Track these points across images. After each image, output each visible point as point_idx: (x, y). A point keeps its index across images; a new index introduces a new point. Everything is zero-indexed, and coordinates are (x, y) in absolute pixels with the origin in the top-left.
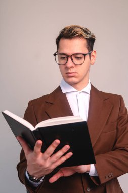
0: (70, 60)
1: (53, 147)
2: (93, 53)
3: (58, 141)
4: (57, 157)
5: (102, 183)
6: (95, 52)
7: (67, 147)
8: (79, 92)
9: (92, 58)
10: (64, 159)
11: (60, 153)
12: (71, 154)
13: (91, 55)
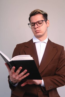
0: (36, 25)
1: (19, 70)
2: (47, 22)
3: (21, 68)
4: (21, 75)
5: (46, 90)
6: (48, 21)
7: (26, 70)
8: (42, 42)
9: (47, 24)
10: (25, 76)
11: (23, 73)
12: (28, 74)
13: (47, 23)
